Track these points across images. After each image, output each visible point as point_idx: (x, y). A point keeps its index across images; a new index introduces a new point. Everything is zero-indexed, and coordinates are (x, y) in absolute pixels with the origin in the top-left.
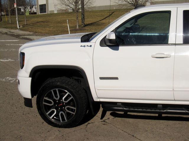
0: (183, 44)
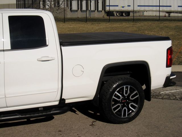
0: (11, 50)
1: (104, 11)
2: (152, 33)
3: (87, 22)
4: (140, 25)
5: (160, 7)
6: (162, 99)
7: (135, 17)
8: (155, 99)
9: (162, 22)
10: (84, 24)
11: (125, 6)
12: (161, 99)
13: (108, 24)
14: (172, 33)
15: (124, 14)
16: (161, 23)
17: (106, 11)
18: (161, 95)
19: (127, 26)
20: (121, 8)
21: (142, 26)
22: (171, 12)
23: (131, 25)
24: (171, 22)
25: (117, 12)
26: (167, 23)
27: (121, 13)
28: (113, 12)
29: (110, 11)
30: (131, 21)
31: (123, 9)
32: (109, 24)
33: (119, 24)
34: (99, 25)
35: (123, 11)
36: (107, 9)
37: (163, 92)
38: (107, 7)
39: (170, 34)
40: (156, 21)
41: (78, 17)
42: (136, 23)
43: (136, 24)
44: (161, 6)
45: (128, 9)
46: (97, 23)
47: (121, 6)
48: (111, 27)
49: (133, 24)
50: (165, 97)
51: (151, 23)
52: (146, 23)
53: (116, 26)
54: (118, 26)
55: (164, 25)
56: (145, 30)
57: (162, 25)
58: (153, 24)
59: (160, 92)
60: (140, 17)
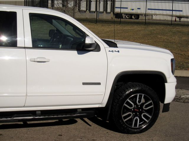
1: (112, 13)
2: (165, 37)
3: (97, 24)
4: (152, 29)
5: (173, 12)
6: (184, 102)
7: (146, 21)
8: (177, 102)
9: (174, 26)
10: (94, 25)
11: (135, 9)
12: (182, 102)
13: (118, 26)
14: (185, 38)
15: (133, 16)
16: (173, 28)
17: (115, 13)
18: (182, 99)
19: (139, 29)
20: (131, 10)
21: (154, 30)
22: (181, 16)
23: (143, 29)
24: (184, 27)
25: (126, 14)
26: (179, 28)
27: (130, 15)
28: (122, 14)
29: (121, 13)
30: (143, 24)
31: (132, 12)
32: (120, 26)
33: (130, 26)
34: (109, 26)
35: (132, 13)
36: (116, 11)
37: (183, 96)
38: (116, 9)
39: (183, 39)
40: (168, 26)
41: (87, 18)
42: (147, 26)
43: (148, 28)
44: (174, 10)
45: (137, 12)
46: (108, 25)
47: (131, 8)
48: (122, 30)
49: (145, 28)
50: (186, 101)
51: (163, 27)
52: (158, 27)
53: (127, 29)
54: (130, 29)
55: (177, 30)
56: (157, 34)
57: (174, 29)
58: (165, 28)
59: (180, 96)
60: (149, 21)
